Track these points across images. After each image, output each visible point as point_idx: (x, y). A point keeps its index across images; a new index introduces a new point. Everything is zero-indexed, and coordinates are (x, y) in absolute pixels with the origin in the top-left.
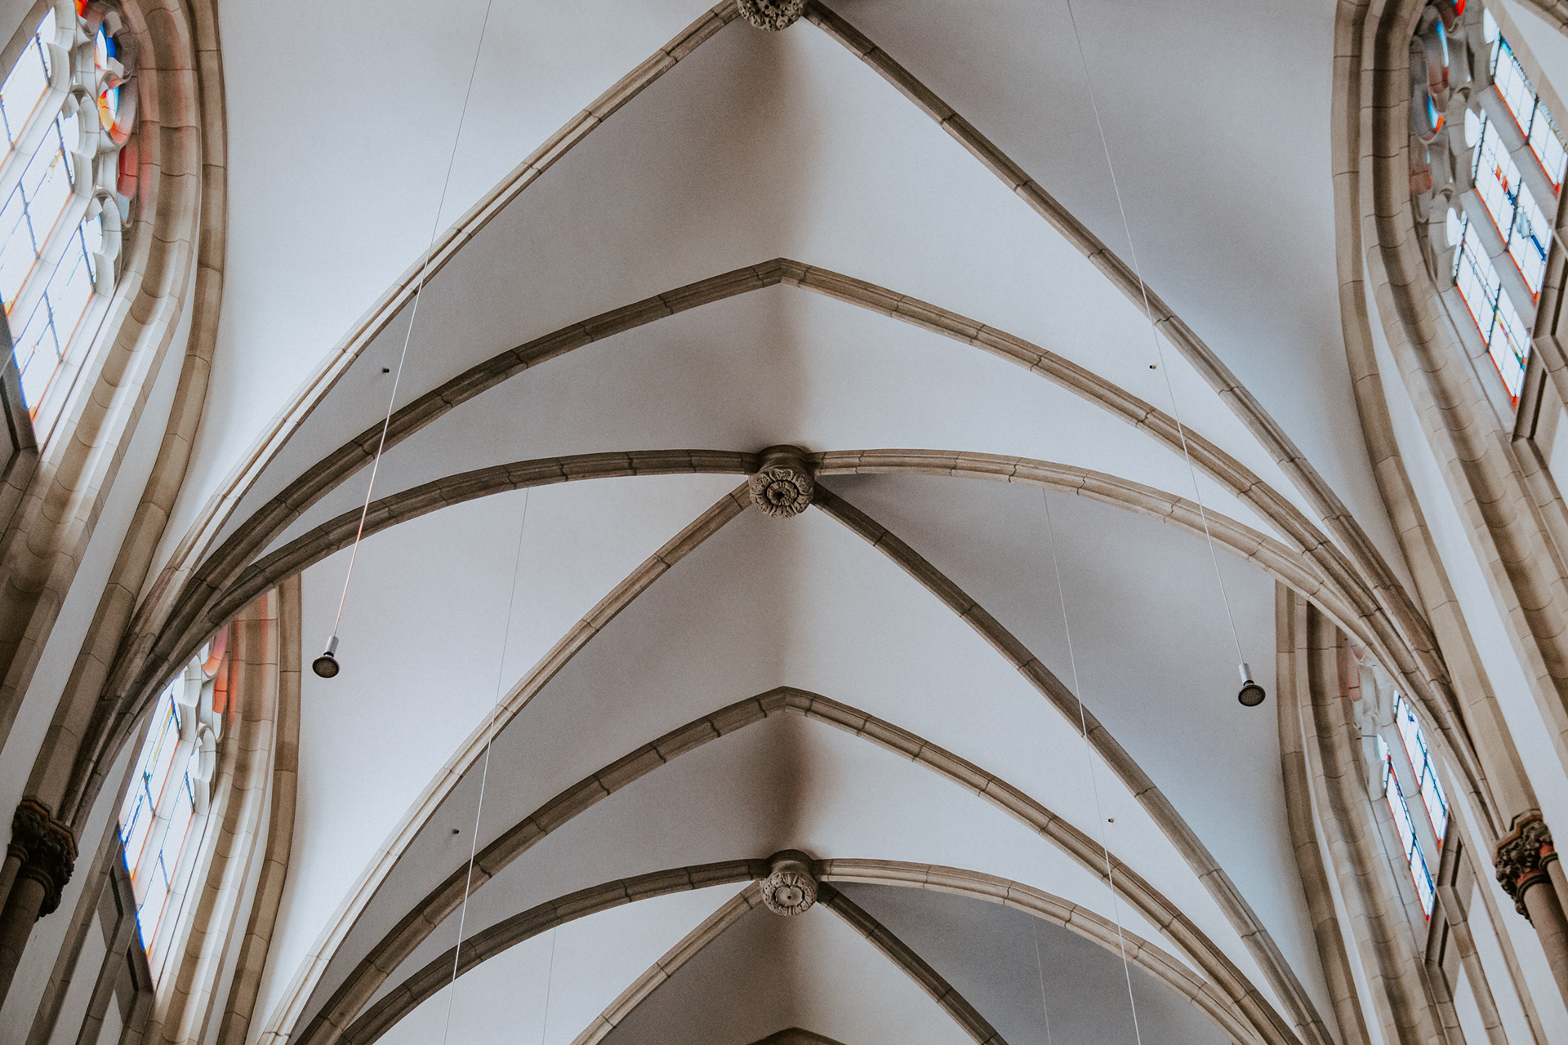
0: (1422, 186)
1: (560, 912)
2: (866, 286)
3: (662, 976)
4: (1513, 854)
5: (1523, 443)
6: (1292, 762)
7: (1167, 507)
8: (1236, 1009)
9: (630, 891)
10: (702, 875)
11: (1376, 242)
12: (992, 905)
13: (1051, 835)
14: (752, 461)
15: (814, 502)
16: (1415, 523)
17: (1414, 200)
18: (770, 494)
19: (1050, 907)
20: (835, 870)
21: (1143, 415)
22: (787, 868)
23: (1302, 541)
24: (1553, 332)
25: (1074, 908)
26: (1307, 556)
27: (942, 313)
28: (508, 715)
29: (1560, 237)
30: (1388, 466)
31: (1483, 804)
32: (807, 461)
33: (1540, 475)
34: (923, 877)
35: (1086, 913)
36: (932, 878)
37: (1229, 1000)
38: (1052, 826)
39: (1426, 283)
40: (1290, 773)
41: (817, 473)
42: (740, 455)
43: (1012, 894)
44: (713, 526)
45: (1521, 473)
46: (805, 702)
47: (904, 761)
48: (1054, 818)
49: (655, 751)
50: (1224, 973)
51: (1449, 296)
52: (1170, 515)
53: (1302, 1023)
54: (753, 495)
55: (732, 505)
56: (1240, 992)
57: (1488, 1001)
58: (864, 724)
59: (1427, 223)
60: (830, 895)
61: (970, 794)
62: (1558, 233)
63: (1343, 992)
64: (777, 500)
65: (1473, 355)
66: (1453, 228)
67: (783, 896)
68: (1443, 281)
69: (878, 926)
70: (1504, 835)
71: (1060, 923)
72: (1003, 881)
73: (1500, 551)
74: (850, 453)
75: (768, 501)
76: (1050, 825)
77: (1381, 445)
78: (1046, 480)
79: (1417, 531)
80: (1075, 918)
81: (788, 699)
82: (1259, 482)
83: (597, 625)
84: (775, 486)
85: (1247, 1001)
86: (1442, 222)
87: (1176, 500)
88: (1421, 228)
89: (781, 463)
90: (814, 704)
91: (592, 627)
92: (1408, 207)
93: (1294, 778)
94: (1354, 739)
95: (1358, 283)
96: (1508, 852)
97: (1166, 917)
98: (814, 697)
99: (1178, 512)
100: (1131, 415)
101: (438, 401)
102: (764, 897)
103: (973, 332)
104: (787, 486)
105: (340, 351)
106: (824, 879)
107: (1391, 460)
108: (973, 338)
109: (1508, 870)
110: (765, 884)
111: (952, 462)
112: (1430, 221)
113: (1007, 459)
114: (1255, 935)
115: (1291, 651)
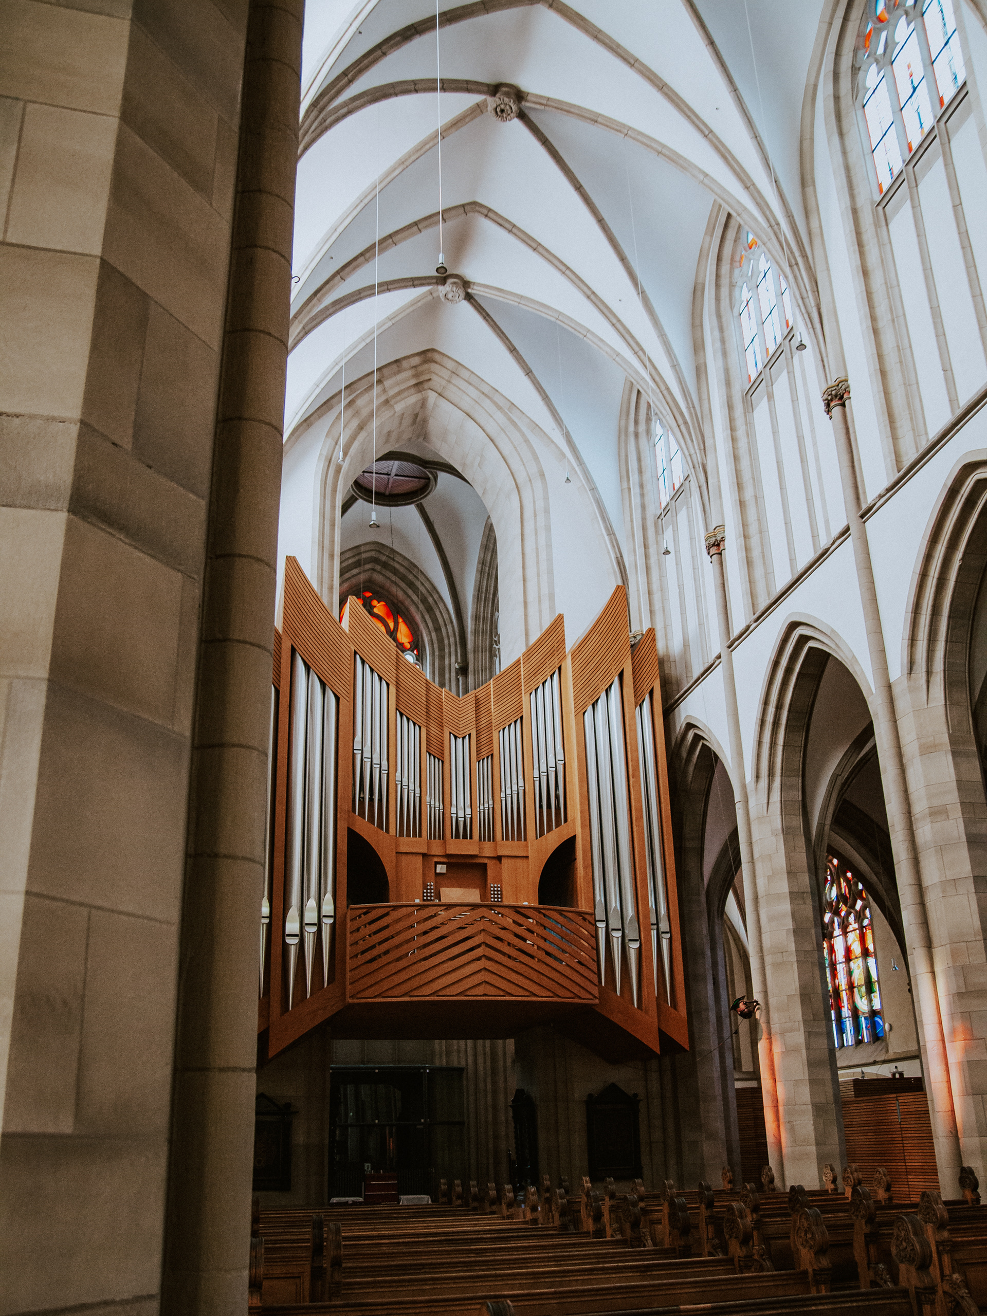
0: (861, 47)
1: (362, 295)
2: (583, 19)
3: (390, 324)
4: (834, 392)
5: (880, 208)
6: (699, 287)
7: (701, 177)
8: (660, 395)
9: (389, 287)
10: (419, 282)
11: (832, 69)
12: (551, 321)
13: (591, 300)
14: (494, 89)
15: (517, 117)
16: (818, 225)
17: (856, 51)
18: (498, 110)
19: (578, 328)
20: (475, 287)
21: (707, 133)
22: (454, 283)
23: (768, 221)
24: (914, 167)
25: (589, 331)
26: (769, 230)
27: (619, 46)
28: (362, 205)
29: (938, 128)
30: (809, 190)
31: (824, 366)
32: (519, 95)
33: (884, 228)
34: (519, 301)
35: (593, 334)
36: (522, 302)
37: (658, 391)
38: (592, 297)
39: (850, 103)
40: (697, 292)
41: (523, 103)
42: (488, 85)
43: (560, 318)
44: (467, 120)
45: (877, 225)
46: (485, 212)
47: (529, 251)
48: (593, 293)
49: (416, 226)
50: (657, 378)
51: (860, 112)
52: (702, 182)
53: (688, 408)
54: (489, 108)
55: (478, 109)
56: (663, 388)
57: (775, 420)
58: (511, 228)
59: (859, 68)
60: (469, 297)
61: (557, 274)
62: (937, 125)
63: (705, 396)
64: (501, 113)
65: (865, 153)
66: (872, 76)
67: (450, 296)
68: (858, 104)
69: (488, 315)
70: (831, 383)
71: (582, 336)
72: (556, 311)
73: (861, 262)
74: (541, 97)
75: (496, 112)
76: (592, 296)
77: (808, 177)
78: (642, 143)
79: (818, 230)
80: (588, 335)
81: (477, 208)
82: (754, 184)
83: (407, 163)
84: (502, 106)
85: (665, 392)
86: (867, 71)
87: (706, 175)
88: (855, 70)
89: (507, 94)
90: (488, 213)
91: (405, 163)
92: (851, 54)
93: (699, 293)
94: (732, 286)
95: (816, 86)
96: (832, 391)
97: (637, 349)
98: (490, 210)
99: (706, 181)
100: (702, 132)
101: (379, 52)
102: (441, 295)
103: (632, 62)
104: (508, 107)
105: (349, 25)
106: (470, 291)
107: (811, 188)
108: (632, 65)
109: (829, 398)
110: (441, 288)
111: (596, 119)
112: (862, 68)
113: (624, 125)
114: (675, 366)
115: (712, 236)
